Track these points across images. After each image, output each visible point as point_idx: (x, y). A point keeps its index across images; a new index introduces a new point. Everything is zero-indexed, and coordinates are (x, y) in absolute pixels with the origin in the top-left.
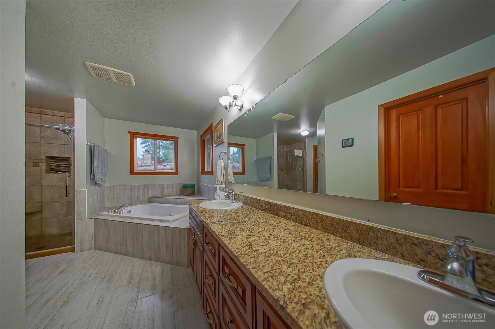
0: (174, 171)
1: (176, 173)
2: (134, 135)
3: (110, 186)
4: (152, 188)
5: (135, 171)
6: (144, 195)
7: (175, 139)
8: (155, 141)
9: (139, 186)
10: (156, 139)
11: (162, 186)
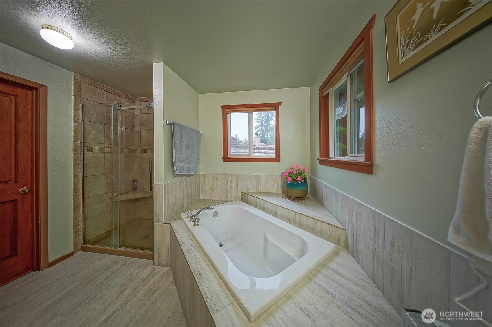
0: (274, 156)
1: (277, 159)
2: (227, 109)
3: (204, 175)
4: (246, 180)
5: (229, 156)
6: (237, 189)
7: (275, 107)
8: (250, 114)
9: (232, 176)
10: (250, 111)
11: (257, 178)
